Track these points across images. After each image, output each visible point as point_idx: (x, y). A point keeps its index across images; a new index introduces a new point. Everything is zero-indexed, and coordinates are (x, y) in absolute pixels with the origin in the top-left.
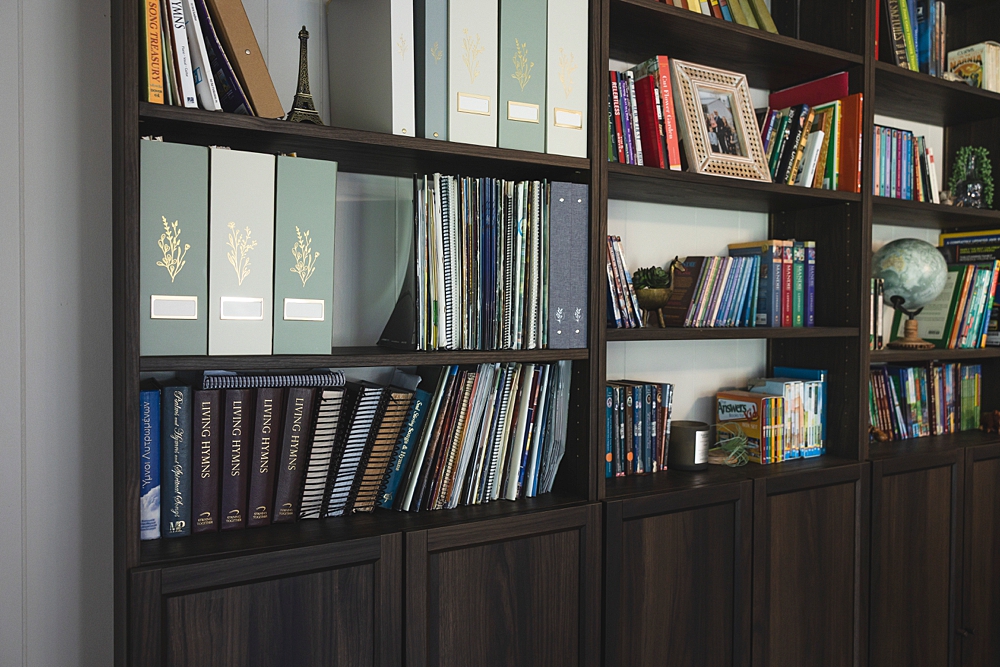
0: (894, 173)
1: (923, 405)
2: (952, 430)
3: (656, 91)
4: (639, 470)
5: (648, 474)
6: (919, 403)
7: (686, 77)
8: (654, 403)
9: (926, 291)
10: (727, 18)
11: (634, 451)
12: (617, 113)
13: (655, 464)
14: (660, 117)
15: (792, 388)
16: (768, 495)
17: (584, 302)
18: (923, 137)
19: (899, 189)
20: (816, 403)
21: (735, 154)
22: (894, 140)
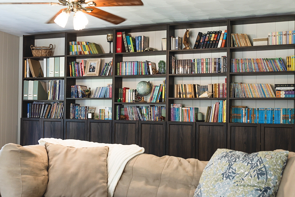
0: (132, 70)
2: (157, 120)
4: (82, 118)
6: (146, 114)
7: (89, 61)
10: (91, 53)
15: (106, 108)
16: (90, 122)
20: (111, 111)
21: (94, 72)
22: (132, 64)
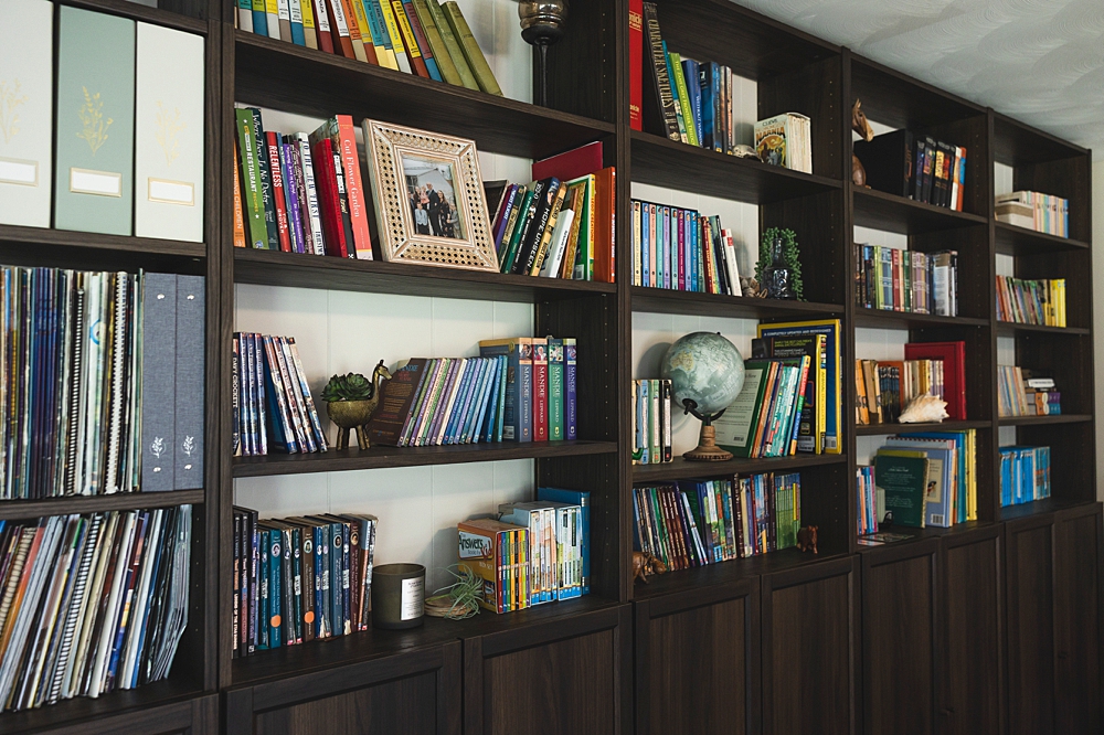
0: (675, 258)
1: (727, 523)
2: (765, 551)
3: (337, 159)
4: (323, 634)
5: (337, 638)
6: (721, 522)
7: (386, 142)
8: (346, 546)
9: (718, 394)
10: (435, 77)
11: (315, 610)
12: (277, 184)
13: (347, 624)
14: (341, 189)
15: (542, 517)
16: (485, 658)
17: (199, 429)
18: (717, 217)
19: (682, 276)
20: (574, 533)
21: (451, 235)
22: (675, 220)
